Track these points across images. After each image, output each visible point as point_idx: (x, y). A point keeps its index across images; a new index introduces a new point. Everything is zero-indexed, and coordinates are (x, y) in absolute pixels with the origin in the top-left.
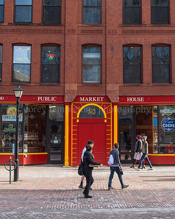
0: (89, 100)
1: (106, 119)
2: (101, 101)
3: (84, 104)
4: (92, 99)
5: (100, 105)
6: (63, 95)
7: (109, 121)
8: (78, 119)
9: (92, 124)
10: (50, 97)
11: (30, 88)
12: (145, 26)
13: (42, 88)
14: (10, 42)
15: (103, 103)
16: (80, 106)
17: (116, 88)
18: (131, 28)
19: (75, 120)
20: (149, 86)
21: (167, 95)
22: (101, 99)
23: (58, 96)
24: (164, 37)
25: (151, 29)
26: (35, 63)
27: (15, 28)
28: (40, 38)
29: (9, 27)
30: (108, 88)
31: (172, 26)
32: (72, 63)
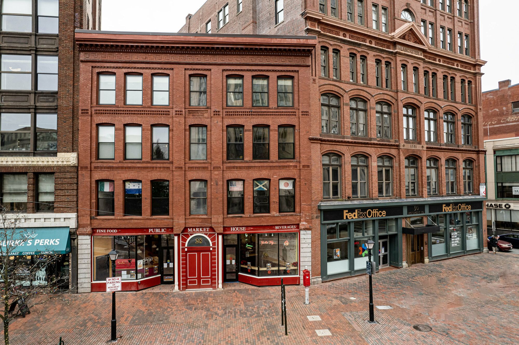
0: (196, 230)
1: (211, 247)
2: (207, 232)
3: (191, 235)
4: (199, 230)
5: (206, 234)
6: (171, 227)
8: (186, 247)
9: (199, 251)
10: (161, 229)
11: (141, 221)
12: (247, 162)
13: (153, 221)
14: (121, 179)
15: (209, 233)
16: (188, 236)
17: (221, 220)
18: (235, 164)
19: (183, 249)
20: (250, 217)
21: (266, 224)
22: (207, 229)
23: (168, 228)
24: (265, 172)
25: (252, 165)
26: (146, 199)
27: (125, 165)
28: (149, 174)
29: (120, 165)
30: (213, 220)
31: (272, 162)
32: (180, 198)
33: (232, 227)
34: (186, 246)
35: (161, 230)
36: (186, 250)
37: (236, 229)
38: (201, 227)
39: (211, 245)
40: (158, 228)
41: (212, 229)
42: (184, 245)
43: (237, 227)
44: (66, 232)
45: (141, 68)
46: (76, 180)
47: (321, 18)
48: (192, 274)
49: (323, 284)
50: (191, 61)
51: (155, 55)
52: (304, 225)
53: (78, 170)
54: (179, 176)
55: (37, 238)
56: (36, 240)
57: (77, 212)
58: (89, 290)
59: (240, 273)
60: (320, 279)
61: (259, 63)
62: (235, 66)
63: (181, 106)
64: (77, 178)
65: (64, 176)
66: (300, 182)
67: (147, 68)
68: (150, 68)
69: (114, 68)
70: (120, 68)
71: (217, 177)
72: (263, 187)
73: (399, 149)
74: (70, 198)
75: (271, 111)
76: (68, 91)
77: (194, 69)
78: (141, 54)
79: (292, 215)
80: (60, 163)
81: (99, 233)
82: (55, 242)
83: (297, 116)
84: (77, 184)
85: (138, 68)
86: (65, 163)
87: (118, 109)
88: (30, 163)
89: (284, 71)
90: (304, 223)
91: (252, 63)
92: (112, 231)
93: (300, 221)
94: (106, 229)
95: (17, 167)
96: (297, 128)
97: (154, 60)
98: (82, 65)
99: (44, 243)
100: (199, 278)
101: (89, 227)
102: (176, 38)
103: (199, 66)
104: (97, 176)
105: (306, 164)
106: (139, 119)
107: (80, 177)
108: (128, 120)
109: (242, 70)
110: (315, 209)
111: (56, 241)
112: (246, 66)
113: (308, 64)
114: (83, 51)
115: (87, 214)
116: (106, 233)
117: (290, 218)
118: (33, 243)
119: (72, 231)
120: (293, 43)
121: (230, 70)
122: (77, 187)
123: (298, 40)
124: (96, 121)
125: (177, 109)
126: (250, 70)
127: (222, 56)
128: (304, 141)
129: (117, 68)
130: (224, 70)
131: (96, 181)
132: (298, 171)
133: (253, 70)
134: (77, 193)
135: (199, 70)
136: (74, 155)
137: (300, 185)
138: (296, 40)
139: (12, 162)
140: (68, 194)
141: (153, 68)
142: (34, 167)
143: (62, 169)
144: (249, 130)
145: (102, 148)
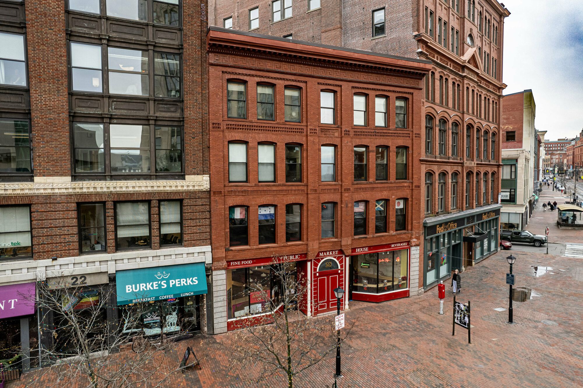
0: (326, 254)
2: (336, 255)
3: (322, 259)
4: (329, 254)
5: (335, 257)
6: (306, 252)
7: (342, 271)
8: (317, 272)
9: (328, 275)
10: (295, 255)
11: (277, 249)
12: (371, 183)
13: (288, 248)
16: (319, 261)
17: (349, 242)
18: (361, 185)
19: (315, 274)
20: (373, 237)
21: (385, 244)
22: (336, 252)
23: (301, 254)
25: (375, 186)
26: (282, 224)
27: (261, 189)
28: (285, 198)
29: (255, 188)
30: (343, 243)
31: (391, 183)
33: (357, 248)
35: (295, 257)
36: (318, 274)
37: (360, 250)
38: (331, 251)
40: (292, 255)
41: (341, 252)
42: (315, 270)
43: (361, 248)
48: (322, 298)
49: (426, 294)
52: (414, 242)
53: (210, 196)
55: (171, 278)
57: (211, 244)
58: (226, 329)
59: (353, 292)
60: (423, 290)
63: (315, 124)
64: (210, 205)
65: (194, 203)
66: (412, 201)
69: (246, 75)
71: (347, 199)
73: (463, 166)
74: (203, 229)
81: (233, 265)
82: (192, 281)
83: (411, 138)
84: (210, 212)
85: (272, 78)
86: (196, 188)
87: (251, 124)
88: (155, 188)
89: (402, 92)
90: (415, 240)
91: (376, 82)
92: (247, 262)
93: (411, 238)
94: (241, 261)
96: (410, 149)
98: (212, 69)
99: (180, 284)
100: (328, 302)
101: (224, 260)
104: (231, 202)
105: (417, 184)
107: (213, 204)
108: (262, 137)
111: (194, 280)
113: (420, 87)
114: (212, 52)
115: (222, 246)
116: (241, 265)
118: (168, 283)
119: (209, 266)
120: (414, 66)
121: (358, 88)
122: (210, 215)
123: (418, 64)
124: (228, 138)
125: (312, 127)
126: (374, 90)
127: (351, 72)
128: (416, 162)
129: (249, 75)
130: (353, 87)
131: (230, 207)
132: (411, 191)
133: (378, 90)
134: (211, 222)
136: (206, 178)
137: (412, 204)
139: (133, 187)
143: (193, 195)
144: (373, 151)
145: (232, 169)
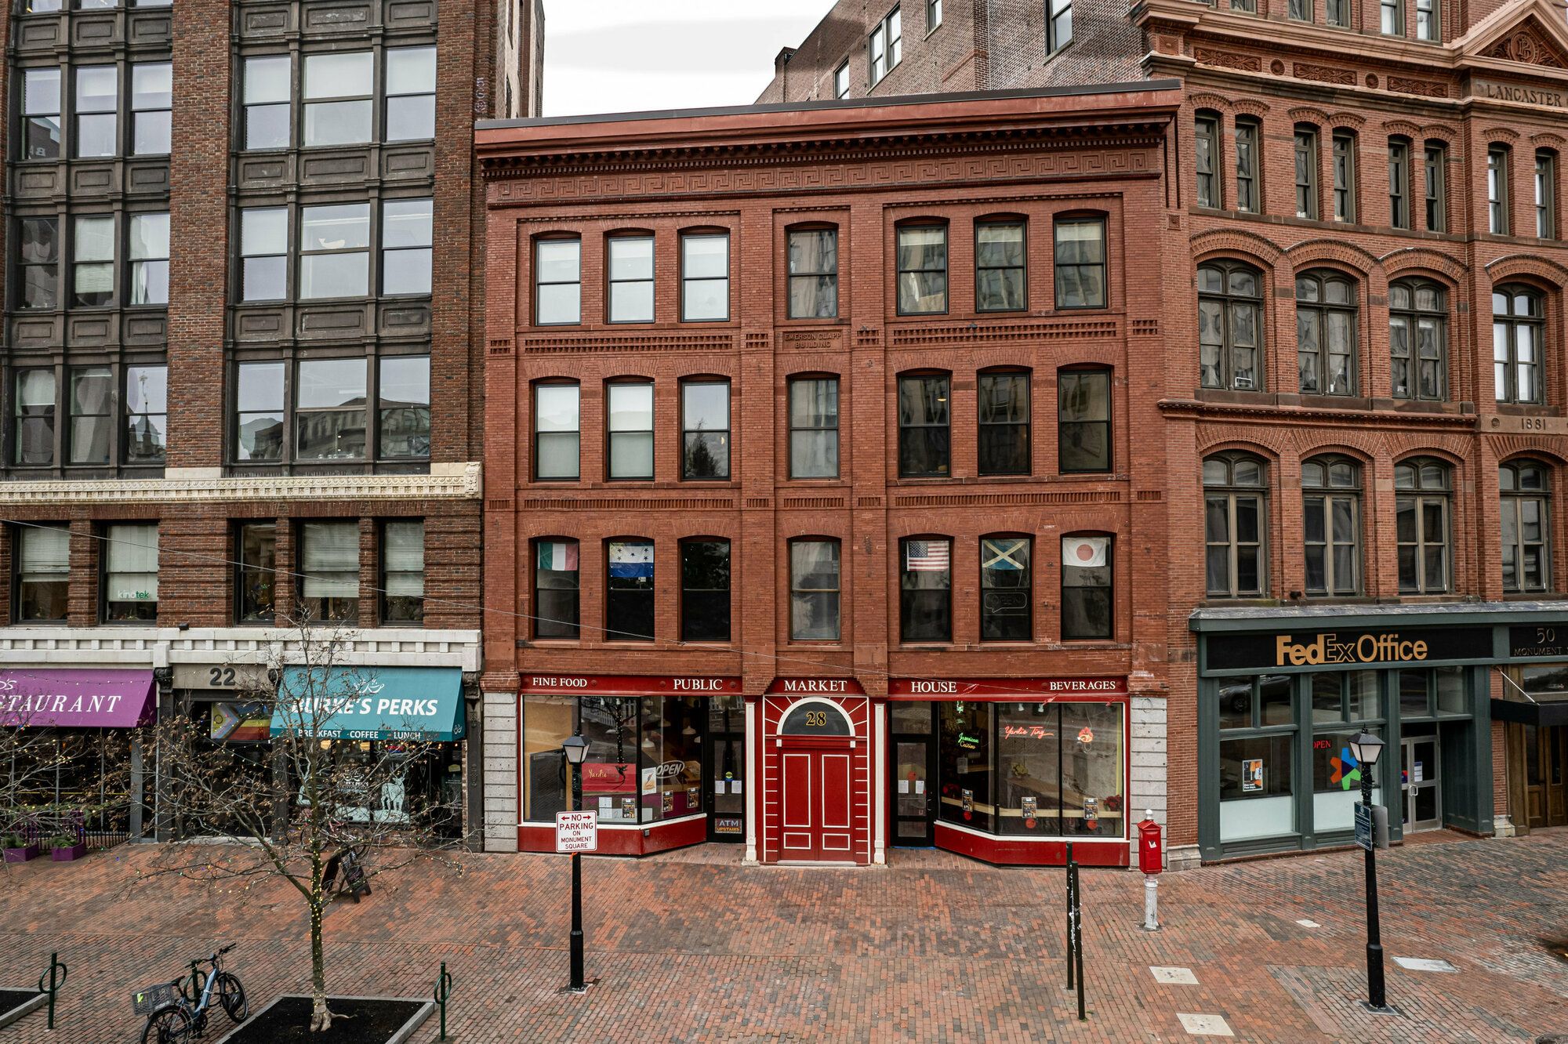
0: (807, 686)
1: (853, 738)
2: (839, 692)
3: (794, 699)
4: (817, 686)
5: (838, 700)
6: (737, 675)
7: (861, 743)
8: (779, 737)
9: (816, 750)
10: (707, 679)
11: (653, 656)
12: (959, 483)
13: (684, 658)
14: (598, 535)
15: (846, 696)
16: (784, 704)
17: (880, 658)
18: (922, 489)
19: (771, 742)
20: (970, 651)
21: (1020, 675)
22: (839, 686)
23: (727, 679)
24: (1016, 513)
25: (978, 490)
26: (665, 591)
27: (609, 495)
28: (675, 522)
29: (595, 495)
30: (858, 659)
31: (1040, 482)
32: (761, 590)
33: (916, 680)
34: (779, 732)
35: (707, 684)
36: (779, 743)
37: (926, 687)
38: (822, 678)
39: (852, 733)
40: (699, 678)
41: (854, 684)
42: (772, 728)
43: (929, 680)
44: (453, 683)
45: (650, 216)
46: (477, 537)
47: (1197, 20)
48: (798, 815)
49: (1205, 870)
50: (791, 187)
51: (688, 174)
52: (1142, 679)
53: (482, 510)
54: (761, 525)
55: (383, 694)
56: (381, 701)
57: (482, 628)
58: (513, 845)
59: (938, 823)
60: (1197, 855)
61: (997, 177)
62: (922, 192)
63: (763, 319)
64: (482, 532)
65: (447, 528)
66: (1129, 543)
67: (665, 215)
68: (674, 215)
69: (575, 219)
70: (591, 218)
71: (870, 528)
72: (1010, 560)
73: (1475, 435)
74: (464, 589)
75: (1035, 322)
76: (457, 292)
77: (800, 210)
78: (648, 176)
79: (1103, 649)
80: (438, 491)
81: (537, 686)
82: (425, 708)
83: (1119, 336)
84: (482, 548)
85: (641, 216)
86: (450, 491)
87: (587, 336)
88: (365, 492)
89: (1076, 197)
90: (1144, 674)
91: (973, 178)
92: (573, 683)
93: (1130, 667)
94: (558, 676)
95: (335, 503)
96: (1118, 373)
97: (687, 191)
98: (492, 218)
99: (399, 710)
100: (817, 830)
101: (512, 668)
102: (746, 121)
103: (815, 198)
104: (535, 525)
105: (1149, 486)
106: (646, 363)
107: (488, 532)
108: (616, 365)
109: (942, 203)
110: (1178, 632)
111: (430, 706)
112: (955, 191)
113: (1152, 171)
114: (493, 179)
115: (506, 634)
116: (558, 687)
117: (1098, 657)
118: (374, 706)
119: (469, 678)
120: (1102, 106)
121: (906, 205)
122: (482, 557)
123: (1120, 97)
124: (529, 373)
125: (752, 331)
126: (968, 202)
127: (882, 164)
128: (1143, 414)
129: (584, 218)
130: (887, 207)
131: (531, 540)
132: (1124, 508)
133: (978, 201)
134: (482, 574)
135: (815, 209)
136: (474, 468)
137: (1130, 553)
138: (1111, 97)
139: (324, 489)
140: (460, 576)
141: (683, 214)
142: (374, 502)
143: (443, 507)
144: (966, 386)
145: (546, 448)
